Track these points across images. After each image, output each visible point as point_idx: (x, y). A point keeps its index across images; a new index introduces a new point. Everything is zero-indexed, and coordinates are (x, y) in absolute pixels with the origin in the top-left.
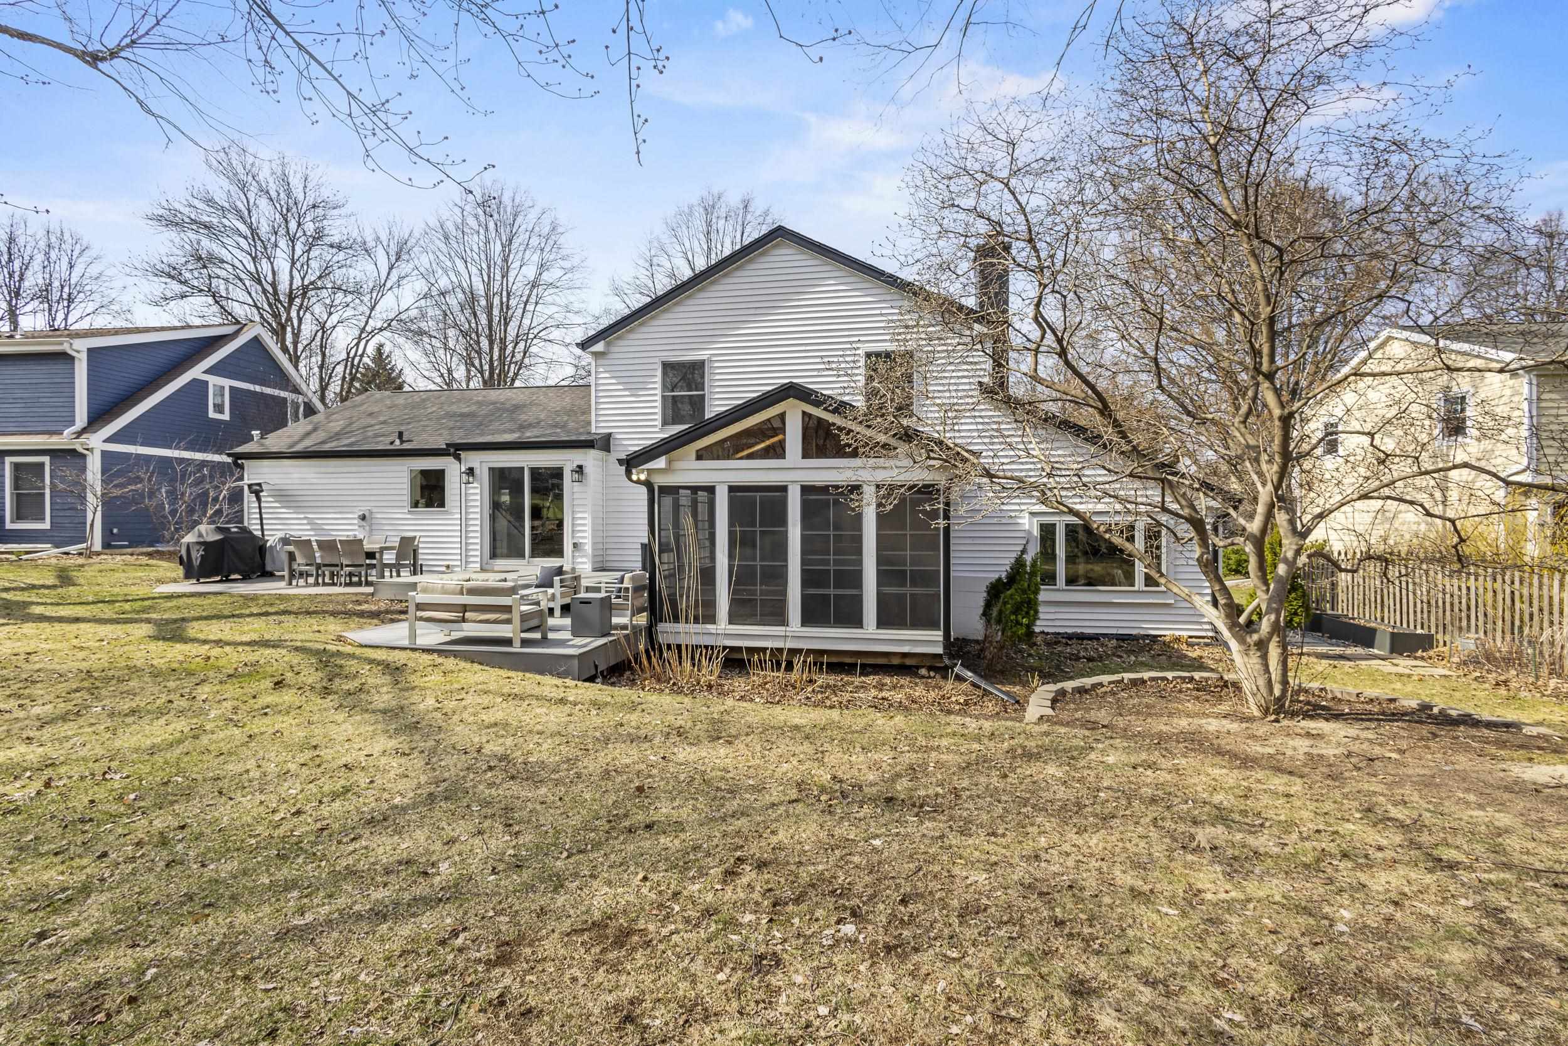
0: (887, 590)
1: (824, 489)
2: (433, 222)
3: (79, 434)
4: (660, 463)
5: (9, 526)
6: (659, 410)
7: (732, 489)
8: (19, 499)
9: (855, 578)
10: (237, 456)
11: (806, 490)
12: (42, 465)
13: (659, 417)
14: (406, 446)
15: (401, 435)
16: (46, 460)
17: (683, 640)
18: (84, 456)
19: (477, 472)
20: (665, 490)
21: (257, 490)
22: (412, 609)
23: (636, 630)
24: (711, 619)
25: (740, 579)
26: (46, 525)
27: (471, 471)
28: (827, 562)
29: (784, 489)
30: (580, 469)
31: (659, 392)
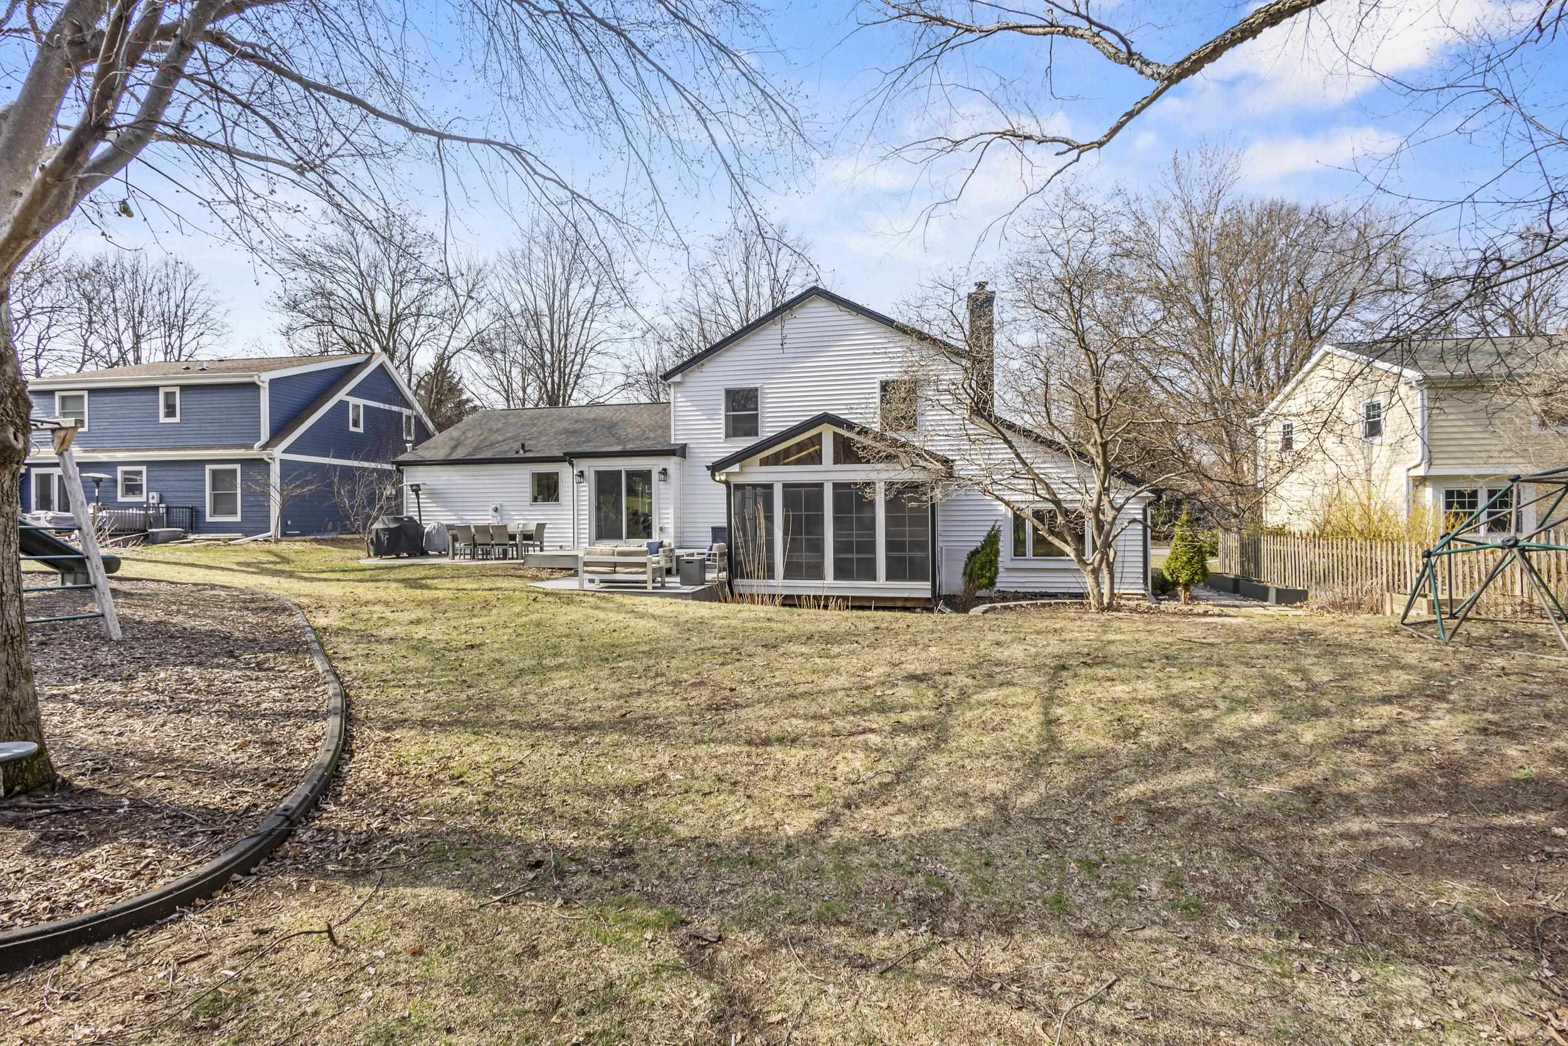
0: (892, 554)
1: (847, 485)
2: (504, 252)
3: (264, 447)
4: (735, 468)
5: (209, 519)
6: (723, 426)
7: (785, 486)
8: (216, 499)
9: (871, 547)
10: (400, 464)
11: (836, 486)
12: (235, 471)
13: (723, 431)
14: (528, 455)
15: (523, 446)
16: (238, 467)
17: (754, 591)
18: (268, 464)
19: (586, 474)
20: (739, 487)
21: (416, 489)
22: (580, 565)
23: (722, 584)
24: (771, 576)
25: (791, 548)
26: (238, 518)
27: (581, 474)
28: (851, 535)
29: (821, 485)
30: (664, 472)
31: (723, 412)
